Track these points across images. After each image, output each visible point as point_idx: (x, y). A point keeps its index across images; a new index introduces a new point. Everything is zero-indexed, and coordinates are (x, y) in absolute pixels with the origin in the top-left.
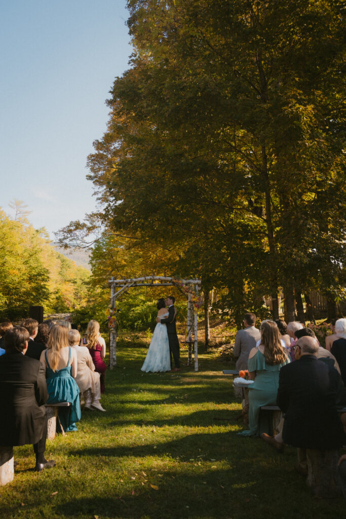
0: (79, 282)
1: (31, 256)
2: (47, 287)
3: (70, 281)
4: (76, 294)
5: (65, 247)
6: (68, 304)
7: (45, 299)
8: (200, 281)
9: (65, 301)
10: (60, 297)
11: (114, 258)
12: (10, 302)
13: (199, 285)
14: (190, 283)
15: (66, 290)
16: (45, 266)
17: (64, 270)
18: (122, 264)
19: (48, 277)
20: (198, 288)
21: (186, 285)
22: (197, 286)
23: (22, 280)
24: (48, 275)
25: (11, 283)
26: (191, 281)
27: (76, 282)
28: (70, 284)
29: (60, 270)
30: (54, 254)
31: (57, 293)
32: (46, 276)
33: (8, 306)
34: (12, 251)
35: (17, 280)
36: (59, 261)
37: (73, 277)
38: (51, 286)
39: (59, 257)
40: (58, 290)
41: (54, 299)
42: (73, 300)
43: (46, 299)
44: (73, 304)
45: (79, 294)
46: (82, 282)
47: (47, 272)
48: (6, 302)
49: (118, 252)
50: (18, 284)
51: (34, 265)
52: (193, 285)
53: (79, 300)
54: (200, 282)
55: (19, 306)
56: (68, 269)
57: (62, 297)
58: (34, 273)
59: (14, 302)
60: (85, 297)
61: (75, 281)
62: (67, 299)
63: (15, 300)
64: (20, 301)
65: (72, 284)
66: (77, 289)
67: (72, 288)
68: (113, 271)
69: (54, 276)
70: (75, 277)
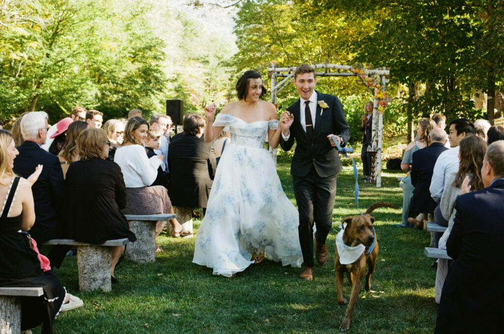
0: (214, 62)
1: (134, 16)
2: (160, 69)
3: (198, 59)
4: (207, 83)
5: (196, 5)
6: (194, 100)
7: (158, 90)
8: (389, 71)
9: (189, 95)
10: (180, 87)
11: (275, 22)
12: (103, 94)
13: (387, 77)
14: (373, 74)
15: (190, 76)
16: (156, 33)
17: (187, 39)
18: (289, 33)
19: (163, 54)
20: (385, 81)
21: (369, 76)
22: (384, 78)
23: (123, 58)
24: (163, 50)
25: (104, 64)
26: (377, 71)
27: (207, 62)
28: (198, 64)
29: (181, 40)
30: (171, 13)
31: (176, 80)
32: (160, 52)
33: (100, 100)
34: (105, 10)
35: (115, 58)
36: (179, 24)
37: (201, 52)
38: (167, 69)
39: (179, 17)
40: (178, 75)
41: (170, 90)
42: (202, 93)
43: (160, 90)
44: (202, 100)
45: (212, 84)
46: (218, 61)
47: (161, 44)
48: (96, 95)
49: (281, 11)
50: (116, 64)
51: (139, 33)
52: (378, 77)
53: (212, 93)
54: (387, 72)
55: (117, 102)
56: (195, 38)
57: (183, 86)
58: (140, 45)
59: (109, 94)
60: (223, 89)
61: (207, 59)
62: (192, 91)
63: (110, 90)
64: (117, 92)
65: (202, 65)
66: (209, 74)
67: (200, 73)
68: (272, 44)
69: (171, 50)
70: (206, 53)
